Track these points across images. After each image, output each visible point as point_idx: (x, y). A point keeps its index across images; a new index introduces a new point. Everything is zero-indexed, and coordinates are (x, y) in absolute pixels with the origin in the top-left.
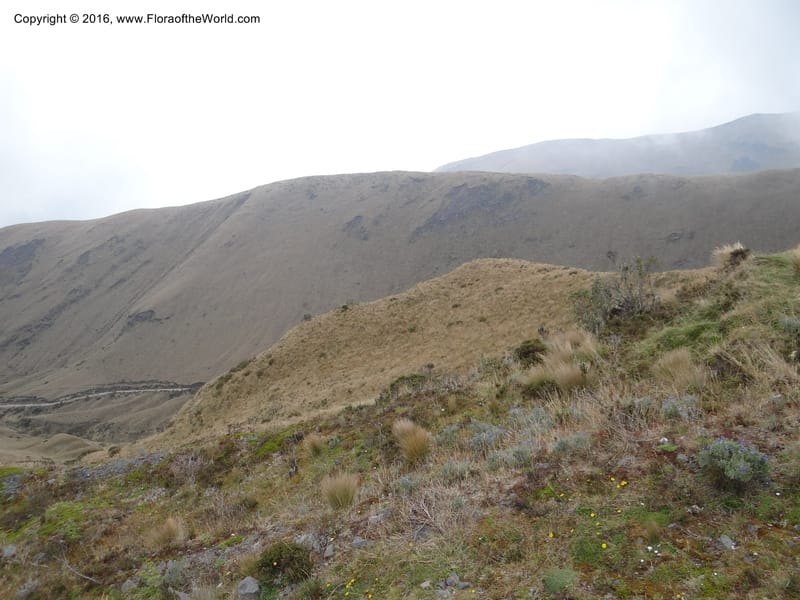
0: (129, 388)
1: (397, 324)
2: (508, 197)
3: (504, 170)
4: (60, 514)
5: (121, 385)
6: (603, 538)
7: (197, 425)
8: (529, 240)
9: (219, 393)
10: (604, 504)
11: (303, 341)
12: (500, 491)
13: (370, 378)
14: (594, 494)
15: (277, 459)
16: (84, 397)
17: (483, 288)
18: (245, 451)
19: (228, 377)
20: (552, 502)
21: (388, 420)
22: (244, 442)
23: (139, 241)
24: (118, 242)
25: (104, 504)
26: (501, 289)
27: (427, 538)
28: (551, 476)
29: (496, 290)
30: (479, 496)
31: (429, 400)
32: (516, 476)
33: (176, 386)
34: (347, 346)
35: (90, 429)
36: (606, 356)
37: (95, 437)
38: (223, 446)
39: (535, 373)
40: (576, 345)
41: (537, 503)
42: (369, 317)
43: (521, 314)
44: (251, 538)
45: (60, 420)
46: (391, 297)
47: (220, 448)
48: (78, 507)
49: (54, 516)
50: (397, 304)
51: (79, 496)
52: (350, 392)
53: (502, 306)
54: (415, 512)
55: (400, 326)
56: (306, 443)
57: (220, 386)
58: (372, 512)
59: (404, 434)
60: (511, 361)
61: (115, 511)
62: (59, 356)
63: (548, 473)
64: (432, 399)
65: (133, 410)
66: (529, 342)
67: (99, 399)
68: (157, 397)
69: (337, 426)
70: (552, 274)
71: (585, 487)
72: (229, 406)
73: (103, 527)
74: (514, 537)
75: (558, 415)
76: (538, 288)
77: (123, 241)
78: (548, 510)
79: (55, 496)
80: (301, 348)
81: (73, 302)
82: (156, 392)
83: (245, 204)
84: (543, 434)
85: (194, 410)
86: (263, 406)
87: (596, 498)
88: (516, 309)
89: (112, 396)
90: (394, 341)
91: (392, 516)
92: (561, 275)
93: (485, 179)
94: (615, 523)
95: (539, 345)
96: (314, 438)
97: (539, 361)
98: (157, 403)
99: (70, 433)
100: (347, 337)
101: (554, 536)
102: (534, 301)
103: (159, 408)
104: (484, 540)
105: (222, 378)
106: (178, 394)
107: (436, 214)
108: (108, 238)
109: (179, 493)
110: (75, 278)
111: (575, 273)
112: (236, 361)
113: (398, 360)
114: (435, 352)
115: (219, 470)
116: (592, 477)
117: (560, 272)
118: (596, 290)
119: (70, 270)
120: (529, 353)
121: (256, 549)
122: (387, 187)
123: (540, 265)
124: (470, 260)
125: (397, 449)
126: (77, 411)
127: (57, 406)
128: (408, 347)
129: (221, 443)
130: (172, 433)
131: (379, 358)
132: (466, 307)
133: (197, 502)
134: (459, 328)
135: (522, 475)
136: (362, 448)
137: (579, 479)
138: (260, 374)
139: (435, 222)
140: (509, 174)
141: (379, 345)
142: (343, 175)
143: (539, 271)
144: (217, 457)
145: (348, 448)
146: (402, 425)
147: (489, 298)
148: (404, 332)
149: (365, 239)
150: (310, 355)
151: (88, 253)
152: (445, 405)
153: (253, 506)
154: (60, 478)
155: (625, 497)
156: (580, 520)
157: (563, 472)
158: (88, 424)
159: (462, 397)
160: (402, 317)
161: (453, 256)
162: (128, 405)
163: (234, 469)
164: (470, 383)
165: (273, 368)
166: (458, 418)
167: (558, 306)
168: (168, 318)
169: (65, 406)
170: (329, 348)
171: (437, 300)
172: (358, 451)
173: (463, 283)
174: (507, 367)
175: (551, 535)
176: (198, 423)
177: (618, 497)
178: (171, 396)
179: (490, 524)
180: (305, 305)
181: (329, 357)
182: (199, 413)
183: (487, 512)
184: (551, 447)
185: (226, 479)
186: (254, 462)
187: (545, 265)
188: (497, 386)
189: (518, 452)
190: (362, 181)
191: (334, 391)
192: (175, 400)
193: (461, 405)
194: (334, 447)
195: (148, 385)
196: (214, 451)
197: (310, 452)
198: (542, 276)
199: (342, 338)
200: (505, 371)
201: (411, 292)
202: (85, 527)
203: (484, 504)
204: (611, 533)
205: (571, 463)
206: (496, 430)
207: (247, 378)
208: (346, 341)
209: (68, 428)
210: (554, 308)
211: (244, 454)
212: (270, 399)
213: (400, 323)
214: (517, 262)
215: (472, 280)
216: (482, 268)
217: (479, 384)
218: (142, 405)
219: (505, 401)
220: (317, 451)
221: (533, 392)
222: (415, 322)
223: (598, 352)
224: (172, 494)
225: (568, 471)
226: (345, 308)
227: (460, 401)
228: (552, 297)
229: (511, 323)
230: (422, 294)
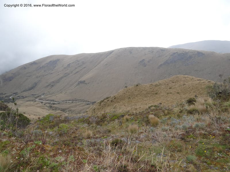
0: (77, 101)
1: (151, 92)
2: (190, 57)
3: (190, 49)
4: (63, 126)
5: (75, 100)
6: (205, 150)
7: (94, 113)
8: (196, 71)
9: (100, 105)
10: (207, 141)
11: (124, 93)
12: (177, 135)
13: (142, 106)
14: (204, 138)
15: (117, 121)
16: (65, 102)
17: (179, 84)
18: (108, 118)
19: (103, 101)
20: (192, 139)
21: (147, 115)
22: (108, 115)
23: (83, 62)
24: (78, 61)
25: (73, 126)
26: (185, 84)
27: (156, 143)
28: (192, 133)
29: (183, 85)
30: (171, 135)
31: (160, 111)
32: (182, 131)
33: (89, 102)
34: (136, 96)
35: (66, 111)
36: (215, 105)
37: (67, 113)
38: (103, 116)
39: (192, 107)
40: (206, 101)
41: (187, 139)
42: (144, 88)
43: (190, 93)
44: (109, 137)
45: (59, 107)
46: (151, 83)
47: (102, 116)
48: (67, 125)
49: (61, 127)
50: (152, 86)
51: (67, 123)
52: (136, 109)
53: (185, 89)
54: (153, 136)
55: (153, 92)
56: (125, 118)
57: (101, 103)
58: (141, 135)
59: (152, 118)
60: (185, 103)
61: (75, 128)
62: (60, 90)
63: (192, 132)
64: (161, 111)
65: (77, 107)
66: (191, 98)
67: (69, 103)
68: (83, 104)
69: (133, 115)
70: (202, 81)
71: (202, 136)
72: (102, 109)
73: (72, 131)
74: (179, 146)
75: (197, 119)
76: (197, 85)
77: (79, 61)
78: (190, 141)
79: (61, 122)
80: (124, 95)
81: (65, 76)
82: (83, 103)
83: (112, 54)
84: (192, 123)
85: (93, 109)
86: (112, 110)
87: (205, 140)
88: (189, 91)
89: (72, 102)
90: (150, 96)
91: (147, 136)
92: (205, 82)
93: (184, 51)
94: (209, 146)
95: (194, 100)
96: (127, 116)
97: (194, 104)
98: (84, 106)
99: (61, 111)
100: (137, 94)
101: (191, 148)
102: (195, 89)
103: (84, 107)
104: (171, 146)
105: (101, 101)
106: (89, 104)
107: (167, 61)
108: (75, 60)
109: (91, 126)
110: (66, 70)
111: (210, 82)
112: (105, 97)
113: (151, 102)
114: (162, 101)
115: (101, 122)
116: (204, 134)
117: (205, 81)
118: (215, 86)
119: (65, 68)
120: (191, 102)
121: (111, 140)
122: (153, 52)
123: (199, 79)
124: (176, 75)
125: (149, 122)
126: (63, 105)
127: (59, 103)
128: (155, 98)
129: (102, 115)
130: (87, 114)
131: (145, 101)
132: (173, 89)
133: (95, 129)
134: (170, 95)
135: (184, 131)
136: (140, 121)
137: (201, 134)
138: (112, 101)
139: (166, 63)
140: (191, 50)
141: (146, 97)
142: (141, 47)
143: (198, 80)
144: (101, 118)
145: (136, 121)
146: (151, 116)
147: (181, 87)
148: (154, 94)
149: (145, 66)
150: (126, 97)
151: (70, 64)
152: (164, 113)
153: (110, 131)
154: (63, 118)
155: (213, 141)
156: (199, 145)
157: (196, 132)
158: (66, 109)
159: (169, 111)
160: (154, 90)
161: (171, 74)
162: (76, 105)
163: (105, 122)
164: (172, 108)
165: (115, 100)
166: (168, 117)
167: (203, 92)
168: (89, 83)
169: (60, 104)
170: (131, 96)
171: (165, 86)
172: (138, 122)
173: (173, 82)
174: (184, 105)
175: (190, 147)
176: (94, 112)
177: (212, 140)
178: (87, 104)
179: (173, 142)
180: (126, 84)
181: (131, 99)
182: (94, 109)
183: (173, 139)
184: (194, 126)
185: (103, 124)
186: (110, 121)
187: (200, 79)
188: (180, 109)
189: (184, 126)
190: (146, 49)
191: (132, 108)
192: (88, 106)
193: (169, 113)
194: (132, 120)
195: (81, 100)
196: (100, 117)
197: (126, 120)
198: (198, 82)
199: (135, 94)
200: (183, 106)
201: (157, 83)
202: (68, 130)
203: (172, 137)
204: (208, 149)
205: (199, 130)
206: (178, 120)
207: (108, 102)
208: (136, 95)
209: (61, 109)
210: (201, 92)
211: (108, 119)
212: (114, 108)
213: (153, 91)
214: (191, 77)
215: (176, 81)
216: (180, 78)
217: (175, 108)
218: (79, 106)
219: (182, 114)
220: (127, 120)
221: (190, 112)
222: (157, 91)
223: (213, 103)
224: (89, 126)
225: (198, 132)
226: (137, 85)
227: (169, 112)
228: (201, 88)
229: (187, 95)
230: (160, 84)
